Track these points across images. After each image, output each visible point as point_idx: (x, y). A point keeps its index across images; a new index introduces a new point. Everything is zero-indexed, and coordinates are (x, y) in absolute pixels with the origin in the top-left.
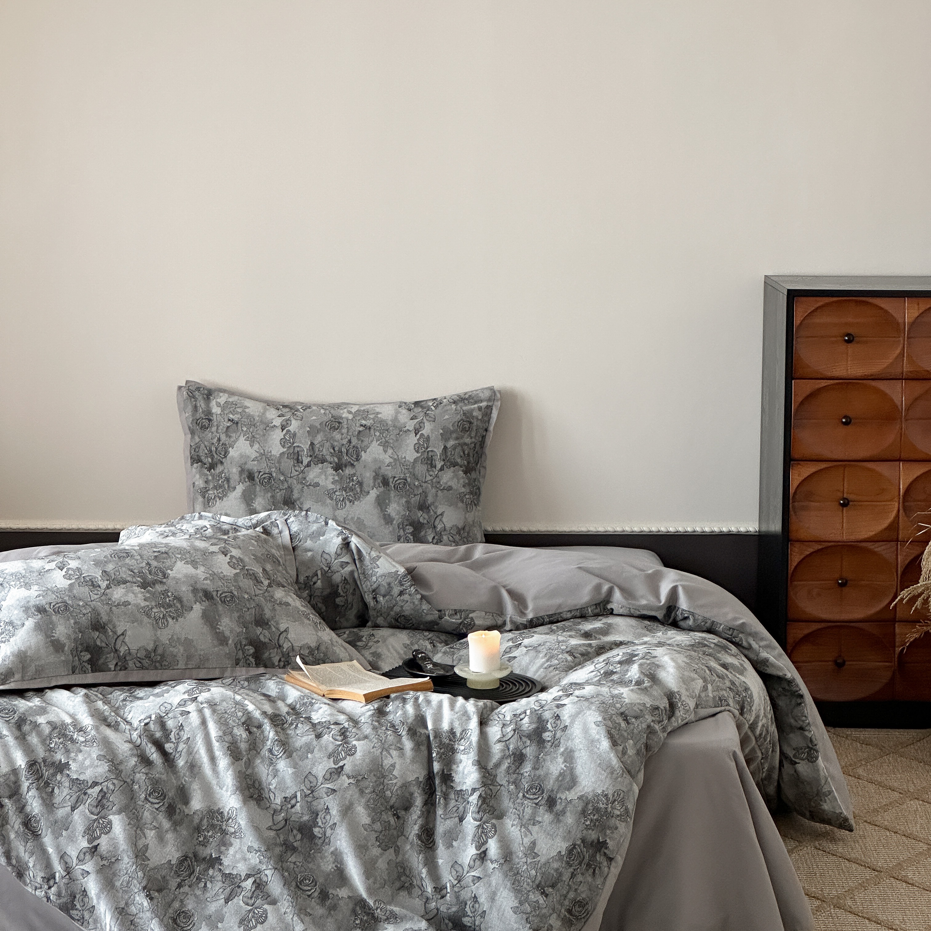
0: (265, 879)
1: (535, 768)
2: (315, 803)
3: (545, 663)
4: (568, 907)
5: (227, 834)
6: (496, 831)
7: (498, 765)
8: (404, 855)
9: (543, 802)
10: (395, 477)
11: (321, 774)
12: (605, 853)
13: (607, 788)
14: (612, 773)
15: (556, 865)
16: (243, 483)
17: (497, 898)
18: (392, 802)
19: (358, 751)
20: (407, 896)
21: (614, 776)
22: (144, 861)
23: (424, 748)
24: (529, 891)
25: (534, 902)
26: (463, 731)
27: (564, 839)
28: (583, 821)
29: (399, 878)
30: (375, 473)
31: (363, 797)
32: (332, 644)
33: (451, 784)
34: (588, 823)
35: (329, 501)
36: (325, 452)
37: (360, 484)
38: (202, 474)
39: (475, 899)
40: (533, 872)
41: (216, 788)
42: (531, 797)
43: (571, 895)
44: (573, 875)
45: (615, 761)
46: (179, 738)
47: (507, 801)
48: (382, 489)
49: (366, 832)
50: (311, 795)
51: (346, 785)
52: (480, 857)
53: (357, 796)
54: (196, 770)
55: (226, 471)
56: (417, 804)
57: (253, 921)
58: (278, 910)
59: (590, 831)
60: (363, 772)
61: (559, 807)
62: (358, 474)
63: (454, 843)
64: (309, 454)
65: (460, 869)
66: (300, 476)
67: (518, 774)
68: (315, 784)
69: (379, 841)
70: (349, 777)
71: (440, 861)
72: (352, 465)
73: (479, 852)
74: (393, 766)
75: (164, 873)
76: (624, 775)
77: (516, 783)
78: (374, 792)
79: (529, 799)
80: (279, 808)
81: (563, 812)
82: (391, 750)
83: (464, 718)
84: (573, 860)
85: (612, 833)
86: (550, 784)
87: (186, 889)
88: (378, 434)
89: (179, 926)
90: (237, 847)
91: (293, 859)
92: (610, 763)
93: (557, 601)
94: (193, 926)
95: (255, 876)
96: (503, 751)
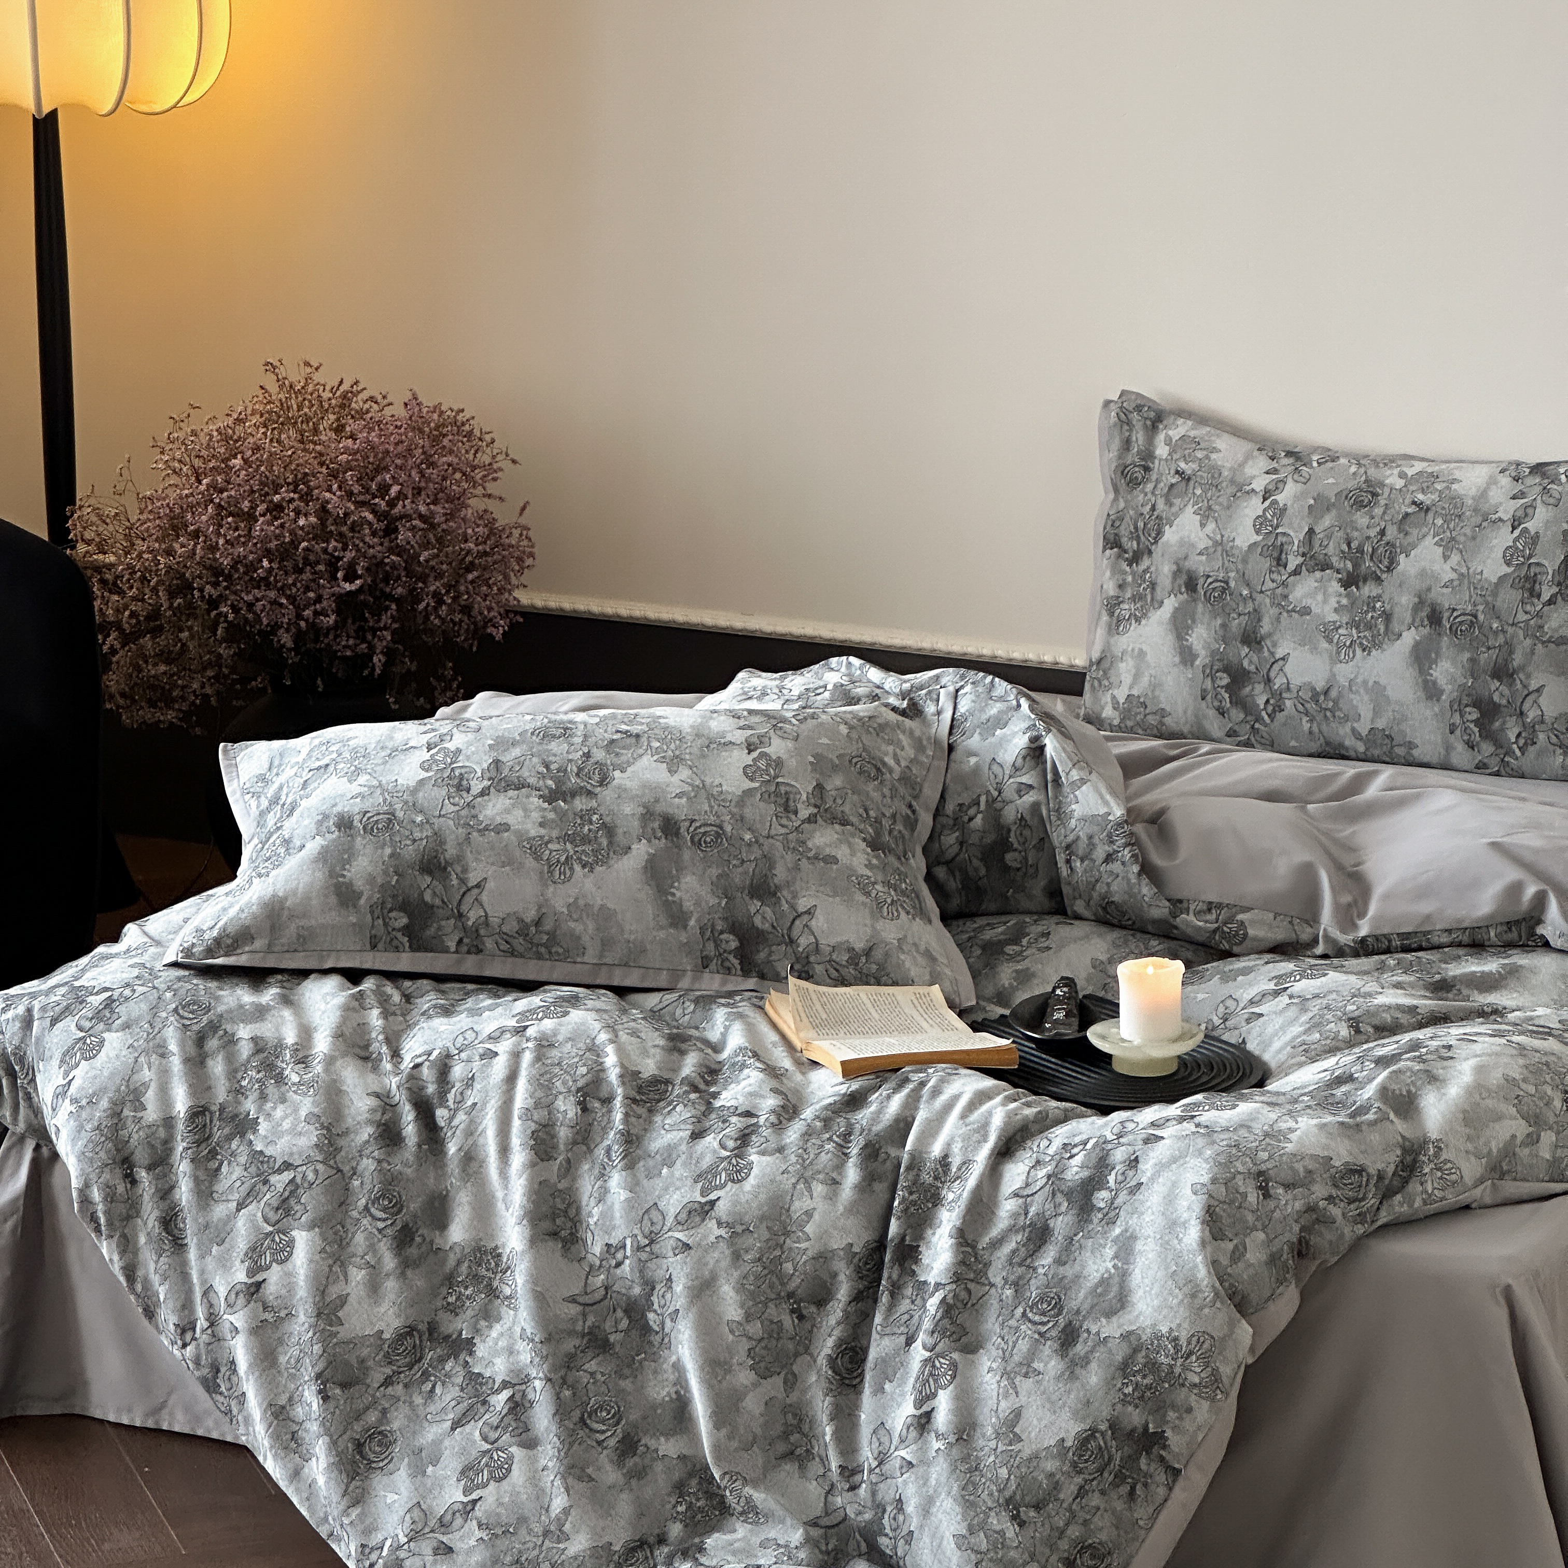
0: (531, 1396)
1: (1059, 1262)
2: (651, 1265)
3: (1299, 1036)
4: (1066, 1555)
5: (498, 1297)
6: (954, 1377)
7: (997, 1243)
8: (804, 1391)
9: (1054, 1333)
10: (1454, 610)
11: (672, 1210)
12: (1162, 1459)
13: (1179, 1325)
14: (1193, 1296)
15: (1050, 1465)
16: (1176, 595)
17: (934, 1510)
18: (792, 1285)
19: (753, 1174)
20: (797, 1475)
21: (1198, 1302)
22: (331, 1325)
23: (881, 1188)
24: (990, 1509)
25: (997, 1532)
26: (964, 1163)
27: (1076, 1415)
28: (1119, 1385)
29: (786, 1435)
30: (1419, 597)
31: (736, 1268)
32: (900, 948)
33: (914, 1267)
34: (1129, 1390)
35: (1325, 645)
36: (1331, 550)
37: (1387, 617)
38: (1115, 570)
39: (899, 1503)
40: (1004, 1473)
41: (500, 1205)
42: (1037, 1318)
43: (1074, 1532)
44: (1081, 1493)
45: (1202, 1272)
46: (459, 1103)
47: (993, 1319)
48: (1426, 631)
49: (731, 1337)
50: (648, 1249)
51: (712, 1238)
52: (919, 1423)
53: (724, 1264)
54: (474, 1165)
55: (1153, 569)
56: (839, 1296)
57: (485, 1472)
58: (533, 1461)
59: (1130, 1408)
60: (747, 1219)
61: (1080, 1349)
62: (1386, 597)
63: (888, 1386)
64: (1301, 550)
65: (885, 1440)
66: (1279, 591)
67: (1029, 1267)
68: (659, 1228)
69: (753, 1359)
70: (719, 1224)
71: (863, 1416)
72: (1378, 580)
73: (918, 1413)
74: (809, 1214)
75: (365, 1352)
76: (1218, 1305)
77: (1018, 1286)
78: (759, 1259)
79: (1030, 1321)
80: (598, 1263)
81: (1085, 1361)
82: (815, 1183)
83: (976, 1137)
84: (1086, 1461)
85: (1180, 1418)
86: (1078, 1299)
87: (398, 1389)
88: (1439, 522)
89: (364, 1458)
90: (506, 1327)
91: (592, 1366)
92: (1194, 1275)
93: (1425, 907)
94: (389, 1462)
95: (517, 1387)
96: (1015, 1215)
